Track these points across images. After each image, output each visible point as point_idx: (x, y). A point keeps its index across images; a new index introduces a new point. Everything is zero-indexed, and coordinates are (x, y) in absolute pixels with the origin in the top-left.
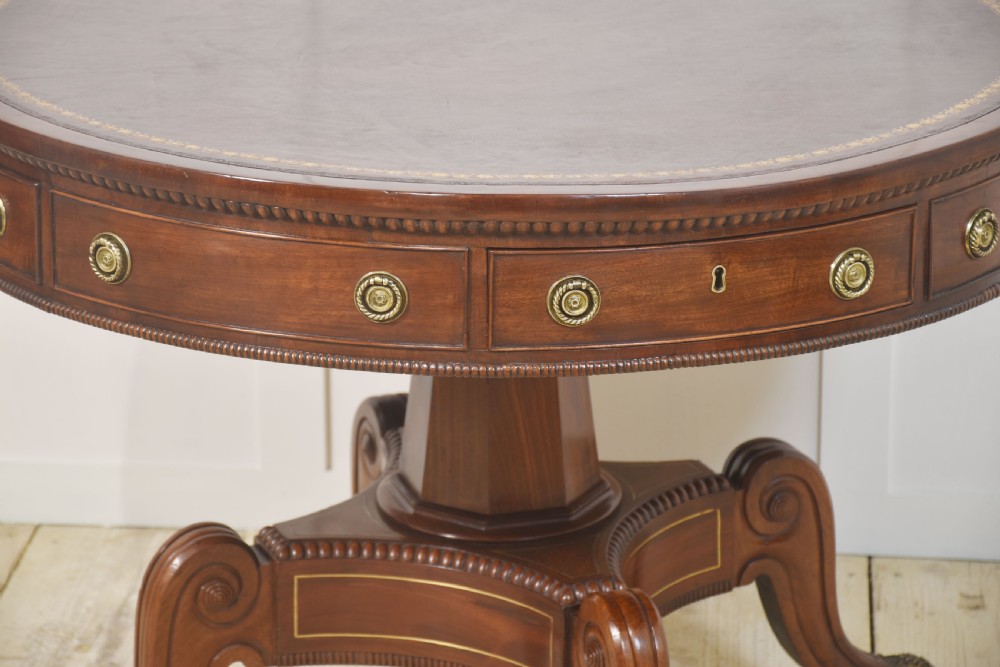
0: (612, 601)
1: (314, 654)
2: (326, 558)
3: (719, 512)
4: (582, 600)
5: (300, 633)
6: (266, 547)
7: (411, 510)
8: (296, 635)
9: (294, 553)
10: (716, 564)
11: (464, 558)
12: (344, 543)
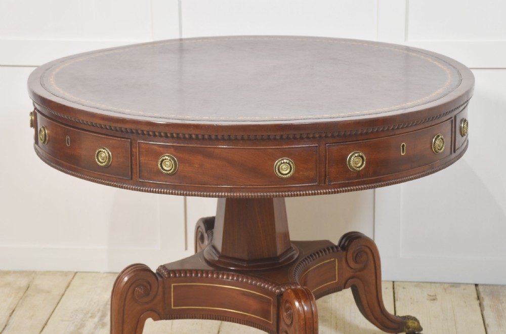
0: (296, 292)
1: (180, 315)
2: (184, 277)
3: (336, 260)
4: (284, 292)
5: (174, 306)
6: (160, 273)
7: (217, 259)
8: (173, 307)
9: (172, 275)
10: (335, 280)
11: (238, 277)
12: (191, 271)
